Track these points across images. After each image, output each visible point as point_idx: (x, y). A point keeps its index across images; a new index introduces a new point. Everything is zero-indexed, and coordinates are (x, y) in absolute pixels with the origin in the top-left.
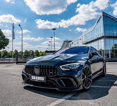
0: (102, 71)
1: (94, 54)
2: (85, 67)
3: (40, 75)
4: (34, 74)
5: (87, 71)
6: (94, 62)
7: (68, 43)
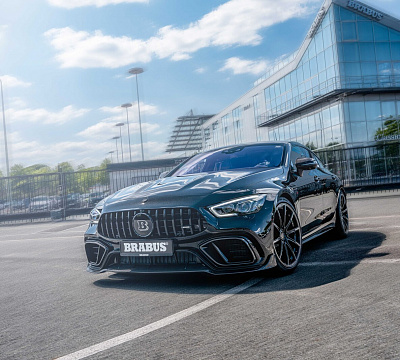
0: (333, 221)
1: (303, 167)
2: (280, 206)
3: (154, 237)
4: (135, 237)
5: (284, 218)
6: (305, 192)
7: (196, 125)
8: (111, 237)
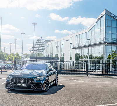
3: (24, 83)
8: (14, 82)
